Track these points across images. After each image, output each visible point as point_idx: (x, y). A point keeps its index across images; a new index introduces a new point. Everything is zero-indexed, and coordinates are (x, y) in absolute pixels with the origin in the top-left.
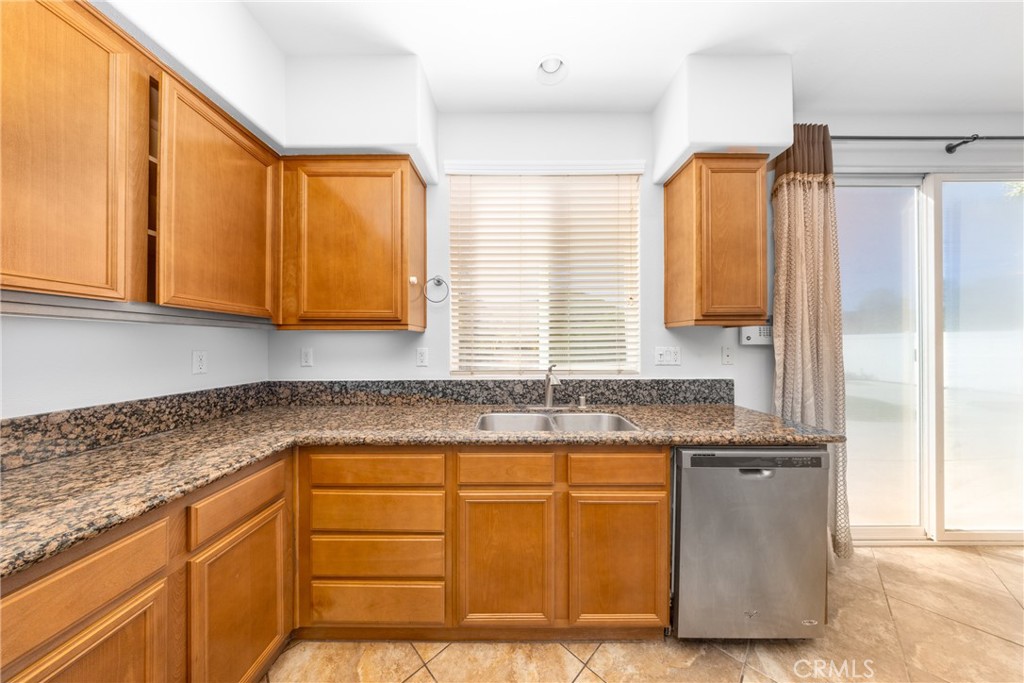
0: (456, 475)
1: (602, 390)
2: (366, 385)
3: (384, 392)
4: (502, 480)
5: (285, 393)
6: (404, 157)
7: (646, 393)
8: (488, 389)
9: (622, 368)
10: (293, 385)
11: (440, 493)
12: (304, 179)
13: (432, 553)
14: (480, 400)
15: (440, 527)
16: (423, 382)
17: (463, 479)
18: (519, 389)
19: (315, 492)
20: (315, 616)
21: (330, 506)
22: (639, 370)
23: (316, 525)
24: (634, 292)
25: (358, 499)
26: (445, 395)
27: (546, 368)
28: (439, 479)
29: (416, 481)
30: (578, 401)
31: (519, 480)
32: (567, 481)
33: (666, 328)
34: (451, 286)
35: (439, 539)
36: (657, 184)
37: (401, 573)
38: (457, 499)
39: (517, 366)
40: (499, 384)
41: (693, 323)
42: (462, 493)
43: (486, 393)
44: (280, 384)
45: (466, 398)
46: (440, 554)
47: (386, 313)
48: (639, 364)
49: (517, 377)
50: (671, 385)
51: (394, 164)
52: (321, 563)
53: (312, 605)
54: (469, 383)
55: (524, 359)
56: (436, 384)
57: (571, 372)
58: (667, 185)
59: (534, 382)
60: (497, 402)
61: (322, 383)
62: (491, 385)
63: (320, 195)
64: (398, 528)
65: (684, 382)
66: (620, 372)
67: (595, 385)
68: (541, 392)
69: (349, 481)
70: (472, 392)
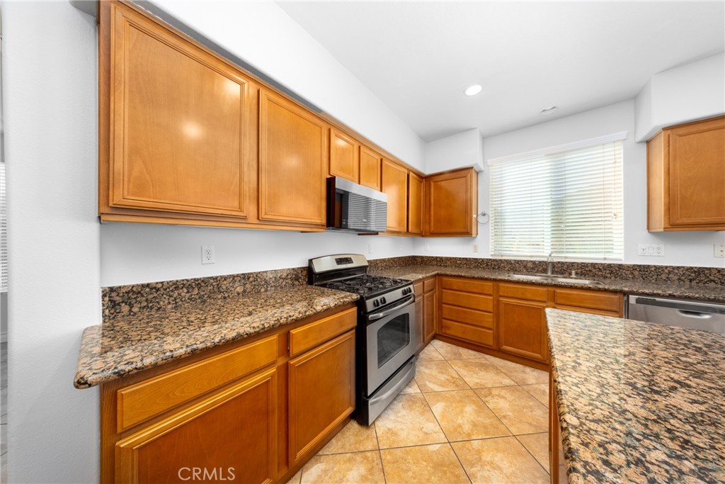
0: (498, 292)
1: (590, 268)
2: (451, 258)
3: (458, 262)
4: (520, 296)
5: (420, 260)
6: (472, 168)
7: (628, 272)
8: (511, 264)
9: (607, 257)
10: (422, 257)
11: (491, 298)
12: (432, 184)
13: (489, 320)
14: (507, 269)
15: (491, 310)
16: (476, 259)
17: (501, 294)
18: (530, 265)
19: (444, 290)
20: (443, 331)
21: (448, 296)
22: (623, 259)
23: (444, 301)
24: (619, 211)
25: (459, 295)
26: (487, 265)
27: (548, 255)
28: (491, 292)
29: (481, 292)
30: (570, 274)
31: (529, 298)
32: (554, 301)
33: (649, 232)
34: (490, 216)
35: (491, 314)
36: (640, 142)
37: (475, 323)
38: (498, 301)
39: (529, 254)
40: (518, 262)
41: (662, 230)
42: (500, 299)
43: (510, 266)
44: (417, 257)
45: (499, 267)
46: (491, 320)
47: (463, 230)
48: (623, 255)
49: (529, 259)
50: (653, 269)
51: (467, 171)
52: (446, 314)
53: (442, 327)
54: (500, 260)
55: (534, 250)
56: (483, 260)
57: (566, 258)
58: (648, 142)
59: (540, 262)
60: (516, 270)
61: (433, 257)
62: (513, 262)
63: (438, 188)
64: (474, 307)
65: (667, 267)
66: (605, 259)
67: (583, 266)
68: (544, 267)
69: (455, 288)
70: (502, 265)
